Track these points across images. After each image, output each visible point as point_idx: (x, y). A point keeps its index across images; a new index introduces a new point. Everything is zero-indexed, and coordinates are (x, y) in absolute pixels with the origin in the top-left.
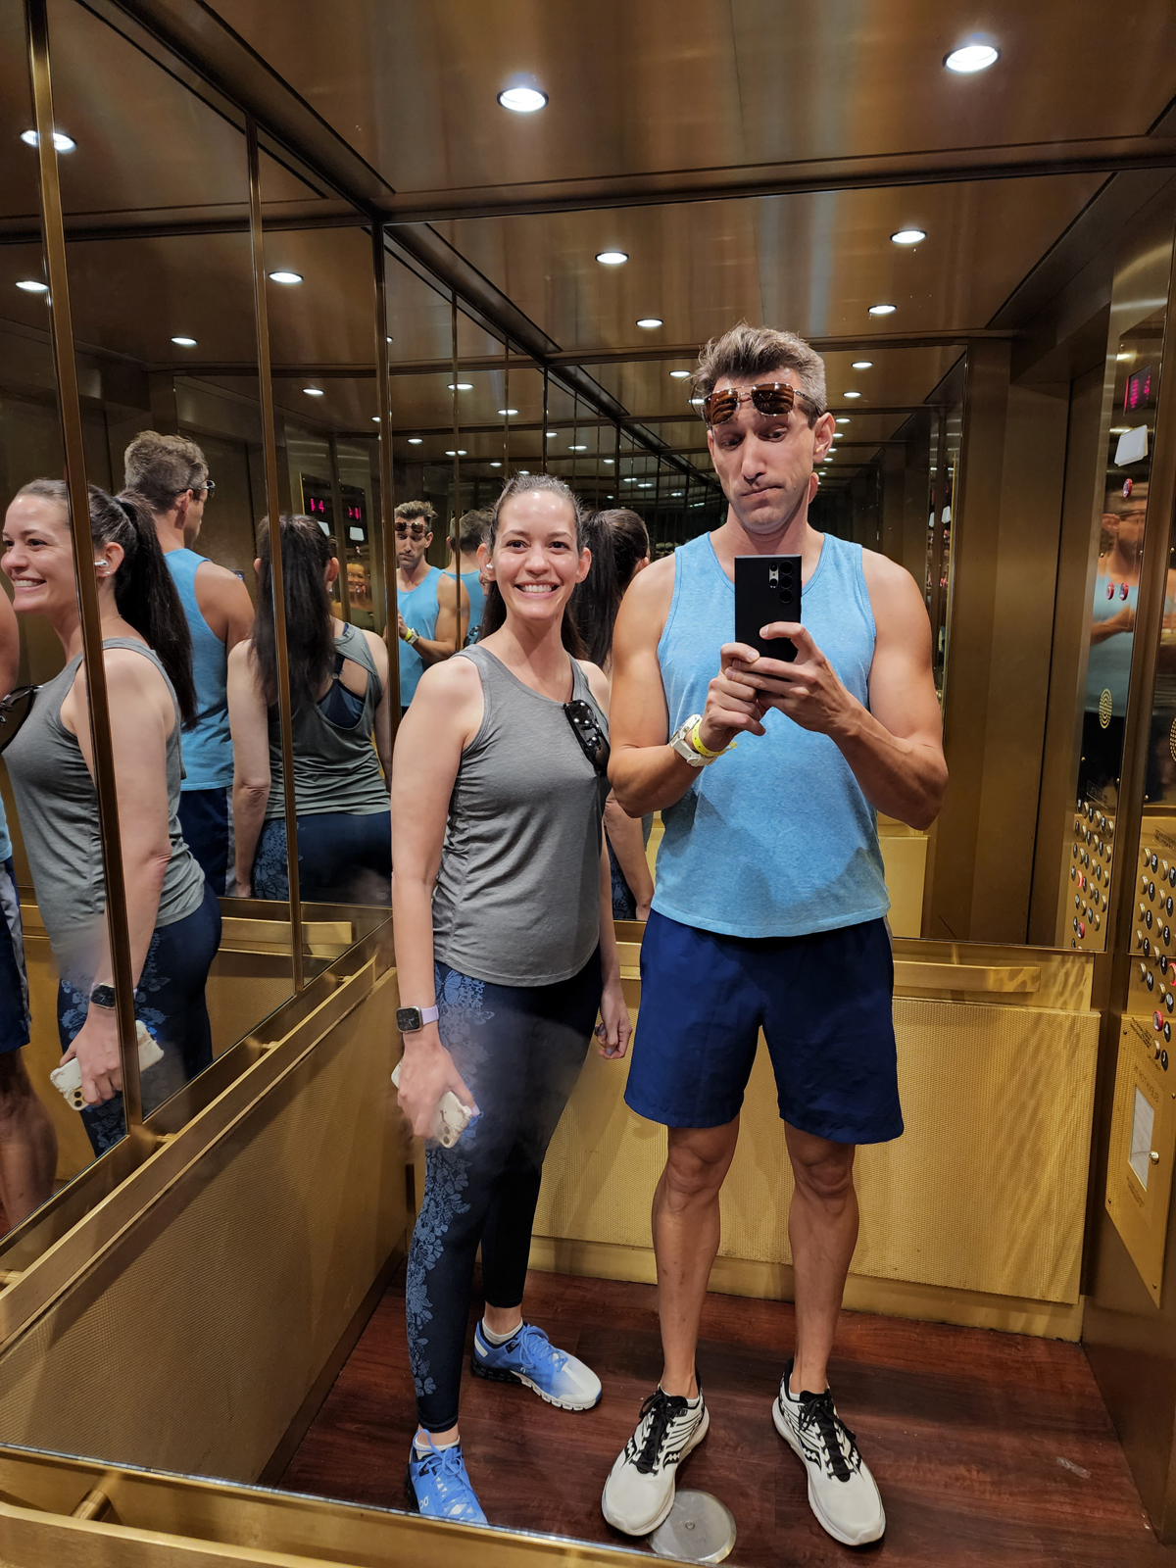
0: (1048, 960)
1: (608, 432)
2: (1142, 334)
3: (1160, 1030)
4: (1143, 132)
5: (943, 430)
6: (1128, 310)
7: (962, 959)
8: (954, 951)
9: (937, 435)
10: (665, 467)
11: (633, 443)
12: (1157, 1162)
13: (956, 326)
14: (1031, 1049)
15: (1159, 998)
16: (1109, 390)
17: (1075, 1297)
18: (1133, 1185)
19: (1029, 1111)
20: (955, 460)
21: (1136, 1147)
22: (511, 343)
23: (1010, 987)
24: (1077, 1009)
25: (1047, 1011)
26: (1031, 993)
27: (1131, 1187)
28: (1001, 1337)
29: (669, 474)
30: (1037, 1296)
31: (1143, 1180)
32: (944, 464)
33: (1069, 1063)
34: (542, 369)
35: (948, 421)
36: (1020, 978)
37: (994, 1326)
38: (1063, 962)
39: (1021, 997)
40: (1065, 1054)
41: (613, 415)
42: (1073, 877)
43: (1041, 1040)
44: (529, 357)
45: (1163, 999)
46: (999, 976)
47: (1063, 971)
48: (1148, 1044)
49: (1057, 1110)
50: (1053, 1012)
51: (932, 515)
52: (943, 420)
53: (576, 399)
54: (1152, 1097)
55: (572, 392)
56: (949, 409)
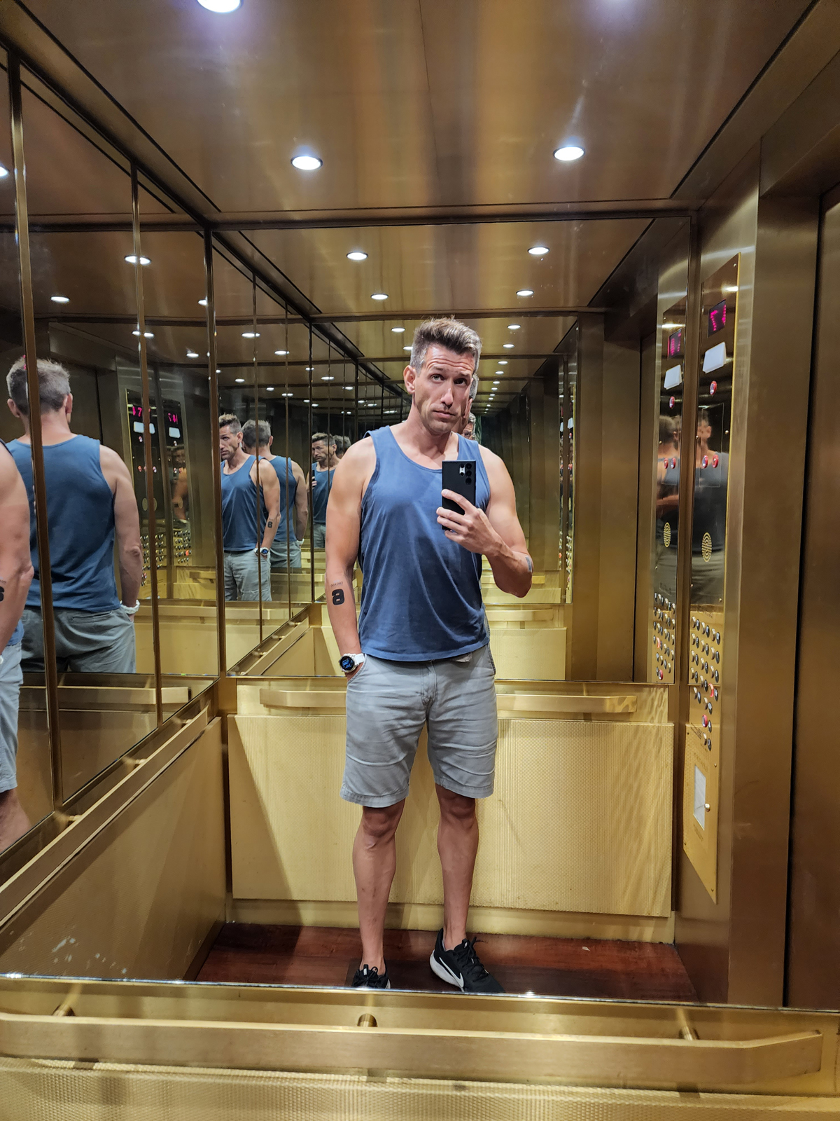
0: (641, 691)
1: (351, 367)
2: (676, 312)
3: (706, 726)
4: (669, 196)
5: (566, 370)
6: (668, 297)
7: (589, 693)
8: (585, 688)
9: (563, 373)
10: (386, 393)
11: (366, 376)
12: (708, 810)
13: (571, 304)
14: (633, 750)
15: (705, 708)
16: (659, 347)
17: (668, 913)
18: (697, 827)
19: (635, 789)
20: (574, 390)
21: (697, 804)
22: (289, 308)
23: (619, 709)
24: (660, 722)
25: (642, 724)
26: (632, 713)
27: (696, 830)
28: (625, 945)
29: (389, 398)
30: (645, 914)
31: (702, 823)
32: (568, 392)
33: (657, 757)
34: (308, 325)
35: (569, 365)
36: (625, 703)
37: (620, 938)
38: (650, 693)
39: (626, 716)
40: (654, 751)
41: (353, 355)
42: (655, 642)
43: (639, 743)
44: (300, 317)
45: (707, 707)
46: (612, 702)
47: (650, 698)
48: (700, 736)
49: (651, 789)
50: (645, 724)
51: (562, 424)
52: (566, 363)
53: (329, 345)
54: (705, 771)
55: (328, 341)
56: (570, 357)
